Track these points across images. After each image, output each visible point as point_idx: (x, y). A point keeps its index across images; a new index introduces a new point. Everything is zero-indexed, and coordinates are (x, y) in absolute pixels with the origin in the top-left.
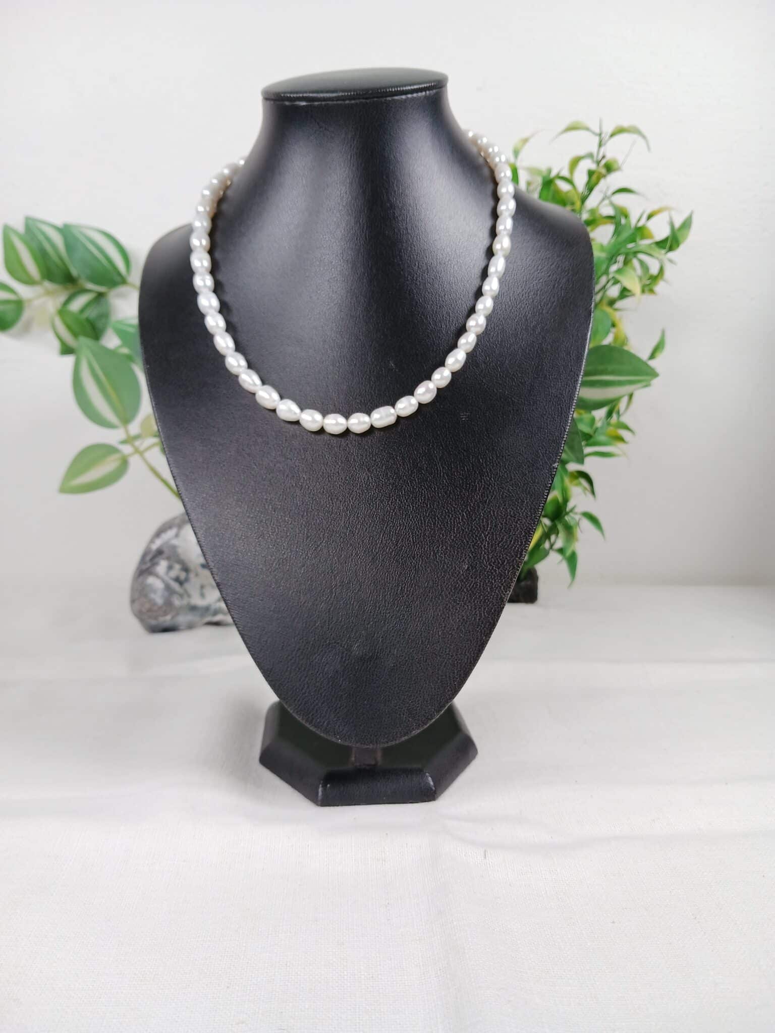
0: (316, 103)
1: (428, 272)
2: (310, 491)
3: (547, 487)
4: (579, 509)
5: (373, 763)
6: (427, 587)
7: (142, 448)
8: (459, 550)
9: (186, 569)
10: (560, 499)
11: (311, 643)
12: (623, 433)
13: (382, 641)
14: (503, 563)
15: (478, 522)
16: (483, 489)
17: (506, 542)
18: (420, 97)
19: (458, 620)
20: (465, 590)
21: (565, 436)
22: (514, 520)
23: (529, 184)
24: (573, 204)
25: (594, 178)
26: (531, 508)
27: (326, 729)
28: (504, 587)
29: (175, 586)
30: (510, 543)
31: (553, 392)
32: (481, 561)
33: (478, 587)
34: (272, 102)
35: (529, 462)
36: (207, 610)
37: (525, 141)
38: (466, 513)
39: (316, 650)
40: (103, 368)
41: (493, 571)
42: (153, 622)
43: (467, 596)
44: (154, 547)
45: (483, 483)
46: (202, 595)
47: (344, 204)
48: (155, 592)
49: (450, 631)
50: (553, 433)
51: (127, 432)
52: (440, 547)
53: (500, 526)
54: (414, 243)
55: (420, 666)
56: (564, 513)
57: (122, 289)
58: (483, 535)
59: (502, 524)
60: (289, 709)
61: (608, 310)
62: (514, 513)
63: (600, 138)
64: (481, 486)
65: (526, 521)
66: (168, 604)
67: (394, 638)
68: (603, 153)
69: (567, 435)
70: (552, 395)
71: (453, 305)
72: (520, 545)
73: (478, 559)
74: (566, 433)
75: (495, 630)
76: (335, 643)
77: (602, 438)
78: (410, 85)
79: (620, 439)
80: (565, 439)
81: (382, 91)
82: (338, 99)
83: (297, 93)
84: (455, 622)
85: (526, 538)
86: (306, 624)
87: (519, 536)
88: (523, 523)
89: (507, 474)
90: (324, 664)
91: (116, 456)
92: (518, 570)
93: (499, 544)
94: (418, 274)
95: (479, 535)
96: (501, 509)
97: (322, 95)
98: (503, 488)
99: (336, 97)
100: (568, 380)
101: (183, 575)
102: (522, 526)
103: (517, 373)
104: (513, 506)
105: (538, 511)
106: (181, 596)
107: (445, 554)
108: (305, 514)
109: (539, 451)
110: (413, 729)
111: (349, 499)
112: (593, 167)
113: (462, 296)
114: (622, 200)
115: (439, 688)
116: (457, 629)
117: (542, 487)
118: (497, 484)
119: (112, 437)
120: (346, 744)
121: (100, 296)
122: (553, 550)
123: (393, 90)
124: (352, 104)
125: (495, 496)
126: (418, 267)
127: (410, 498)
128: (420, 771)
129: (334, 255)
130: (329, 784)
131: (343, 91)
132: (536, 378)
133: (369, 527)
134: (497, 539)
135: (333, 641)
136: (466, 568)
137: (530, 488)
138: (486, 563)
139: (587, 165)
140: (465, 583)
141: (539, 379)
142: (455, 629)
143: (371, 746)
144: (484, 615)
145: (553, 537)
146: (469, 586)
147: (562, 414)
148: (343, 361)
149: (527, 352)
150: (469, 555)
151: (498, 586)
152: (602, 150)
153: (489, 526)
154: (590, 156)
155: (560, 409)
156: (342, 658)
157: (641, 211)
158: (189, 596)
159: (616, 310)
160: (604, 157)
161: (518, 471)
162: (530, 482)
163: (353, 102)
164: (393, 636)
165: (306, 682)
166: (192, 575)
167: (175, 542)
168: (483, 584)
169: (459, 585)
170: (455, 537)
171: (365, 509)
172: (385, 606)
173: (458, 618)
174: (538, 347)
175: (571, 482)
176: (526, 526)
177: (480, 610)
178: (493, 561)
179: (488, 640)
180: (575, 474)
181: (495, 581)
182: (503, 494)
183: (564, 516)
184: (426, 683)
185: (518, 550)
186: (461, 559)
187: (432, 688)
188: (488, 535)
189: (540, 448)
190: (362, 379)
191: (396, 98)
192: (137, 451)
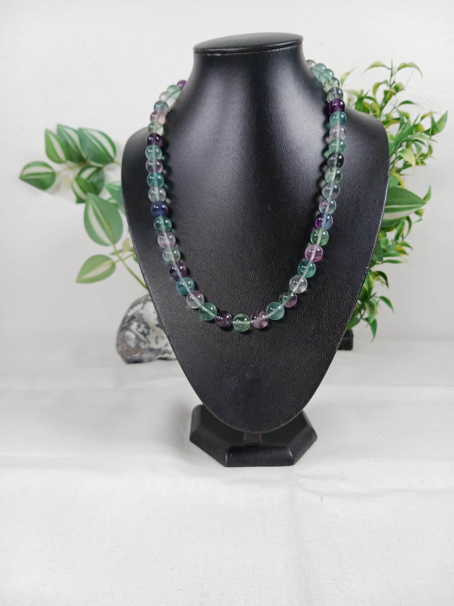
0: (226, 55)
1: (291, 153)
2: (221, 283)
3: (362, 281)
4: (379, 295)
5: (257, 442)
6: (290, 340)
7: (123, 258)
8: (309, 318)
9: (148, 327)
10: (367, 289)
11: (222, 371)
12: (405, 249)
13: (263, 371)
14: (335, 326)
15: (320, 302)
16: (324, 282)
17: (337, 314)
18: (287, 50)
19: (308, 359)
20: (312, 342)
21: (373, 250)
22: (342, 300)
23: (349, 100)
24: (374, 111)
25: (388, 95)
26: (352, 294)
27: (230, 421)
28: (336, 340)
29: (142, 337)
30: (340, 314)
31: (366, 224)
32: (322, 325)
33: (320, 340)
34: (200, 54)
35: (351, 266)
36: (159, 351)
37: (348, 74)
38: (313, 296)
39: (224, 376)
40: (101, 212)
41: (329, 331)
42: (129, 357)
43: (314, 345)
44: (130, 314)
45: (323, 279)
46: (157, 342)
47: (242, 114)
48: (130, 340)
49: (303, 366)
50: (366, 249)
51: (115, 248)
52: (297, 316)
53: (334, 305)
54: (283, 137)
55: (286, 386)
56: (369, 297)
57: (111, 165)
58: (323, 309)
59: (335, 303)
60: (209, 410)
61: (396, 175)
62: (342, 296)
63: (392, 71)
64: (323, 280)
65: (349, 301)
66: (138, 347)
67: (270, 369)
68: (394, 80)
69: (374, 250)
70: (365, 226)
71: (306, 172)
72: (346, 316)
73: (320, 323)
74: (374, 249)
75: (330, 366)
76: (236, 371)
77: (393, 252)
78: (282, 43)
79: (404, 252)
80: (373, 252)
81: (265, 46)
82: (239, 51)
83: (215, 48)
84: (306, 361)
85: (350, 311)
86: (219, 360)
87: (345, 310)
88: (348, 302)
89: (338, 273)
90: (229, 384)
91: (108, 262)
92: (344, 330)
93: (333, 314)
94: (285, 154)
95: (320, 309)
96: (334, 294)
97: (230, 50)
98: (335, 282)
99: (238, 50)
100: (375, 217)
101: (146, 331)
102: (347, 304)
103: (344, 213)
104: (342, 292)
105: (357, 295)
106: (145, 343)
107: (300, 321)
108: (218, 296)
109: (357, 259)
110: (281, 423)
111: (244, 288)
112: (388, 88)
113: (311, 167)
114: (405, 108)
115: (296, 399)
116: (308, 365)
117: (359, 281)
118: (332, 279)
119: (106, 251)
120: (242, 431)
121: (99, 169)
122: (363, 319)
123: (272, 46)
124: (247, 55)
125: (331, 286)
126: (285, 151)
127: (280, 287)
128: (285, 448)
129: (236, 144)
130: (231, 453)
131: (242, 47)
132: (355, 216)
133: (255, 304)
134: (331, 311)
135: (235, 370)
136: (313, 329)
137: (352, 281)
138: (325, 326)
139: (384, 87)
140: (312, 337)
141: (358, 216)
142: (306, 365)
143: (257, 432)
144: (324, 357)
145: (362, 311)
146: (315, 339)
147: (371, 237)
148: (240, 207)
149: (350, 200)
150: (315, 321)
151: (332, 340)
152: (393, 78)
153: (327, 304)
154: (386, 82)
155: (370, 234)
156: (239, 380)
157: (417, 115)
158: (149, 343)
159: (401, 175)
160: (394, 82)
161: (345, 271)
162: (352, 278)
163: (248, 53)
164: (270, 368)
165: (218, 394)
166: (151, 331)
167: (141, 312)
168: (323, 339)
169: (309, 339)
170: (306, 310)
171: (253, 294)
172: (265, 351)
173: (308, 358)
174: (357, 198)
175: (374, 278)
176: (349, 304)
177: (321, 354)
178: (329, 325)
179: (326, 372)
180: (377, 273)
181: (330, 336)
182: (336, 285)
183: (369, 298)
184: (289, 396)
185: (344, 318)
186: (310, 323)
187: (292, 399)
188: (326, 309)
189: (358, 257)
190: (252, 217)
191: (273, 50)
192: (121, 259)
